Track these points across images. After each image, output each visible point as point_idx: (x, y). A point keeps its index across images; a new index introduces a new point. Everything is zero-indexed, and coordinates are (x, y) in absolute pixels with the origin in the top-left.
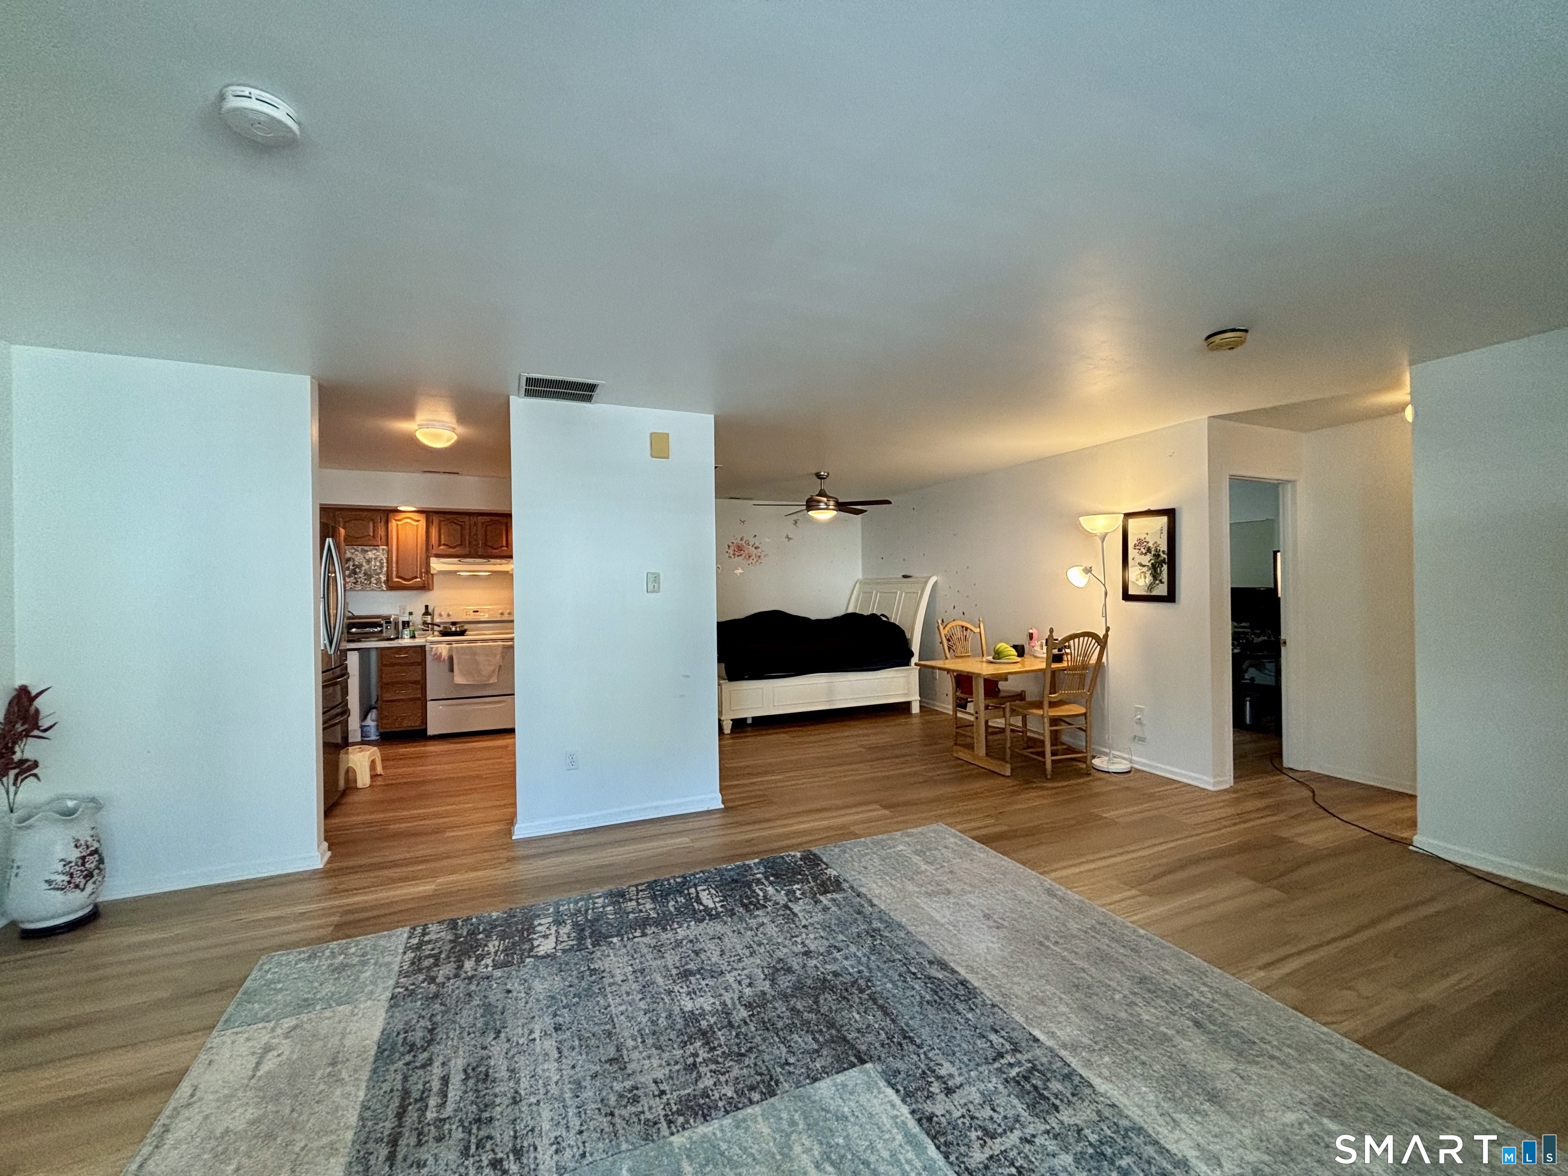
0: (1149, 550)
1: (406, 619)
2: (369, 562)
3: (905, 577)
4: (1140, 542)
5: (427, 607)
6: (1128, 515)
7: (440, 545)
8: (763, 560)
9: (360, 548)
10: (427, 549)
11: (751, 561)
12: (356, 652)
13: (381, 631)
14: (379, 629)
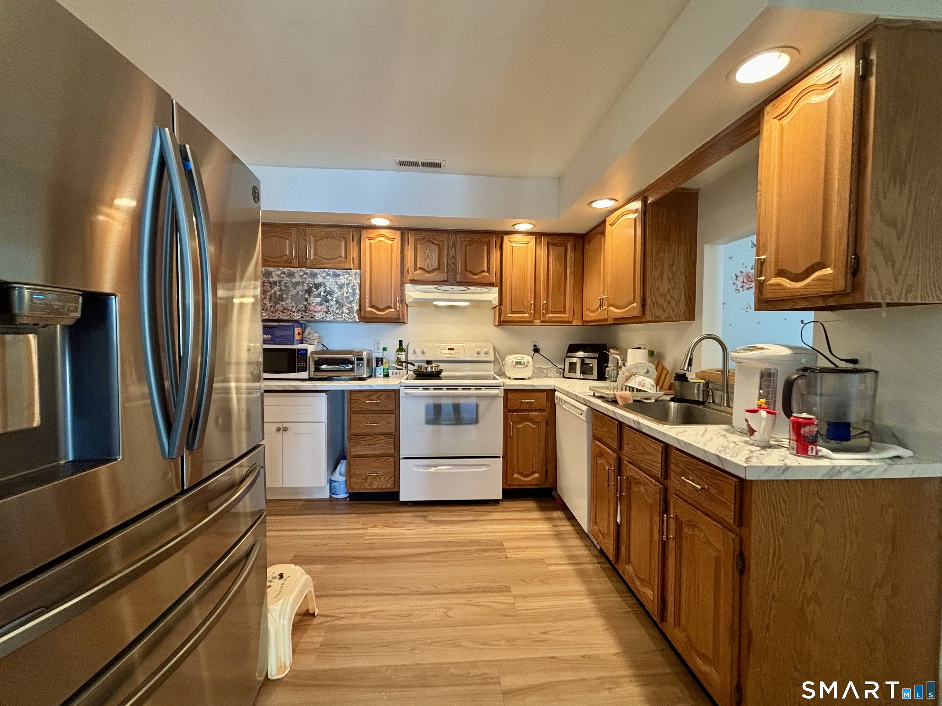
1: (380, 355)
2: (341, 287)
5: (401, 342)
7: (415, 270)
9: (331, 272)
10: (402, 273)
12: (324, 394)
13: (352, 369)
14: (350, 366)
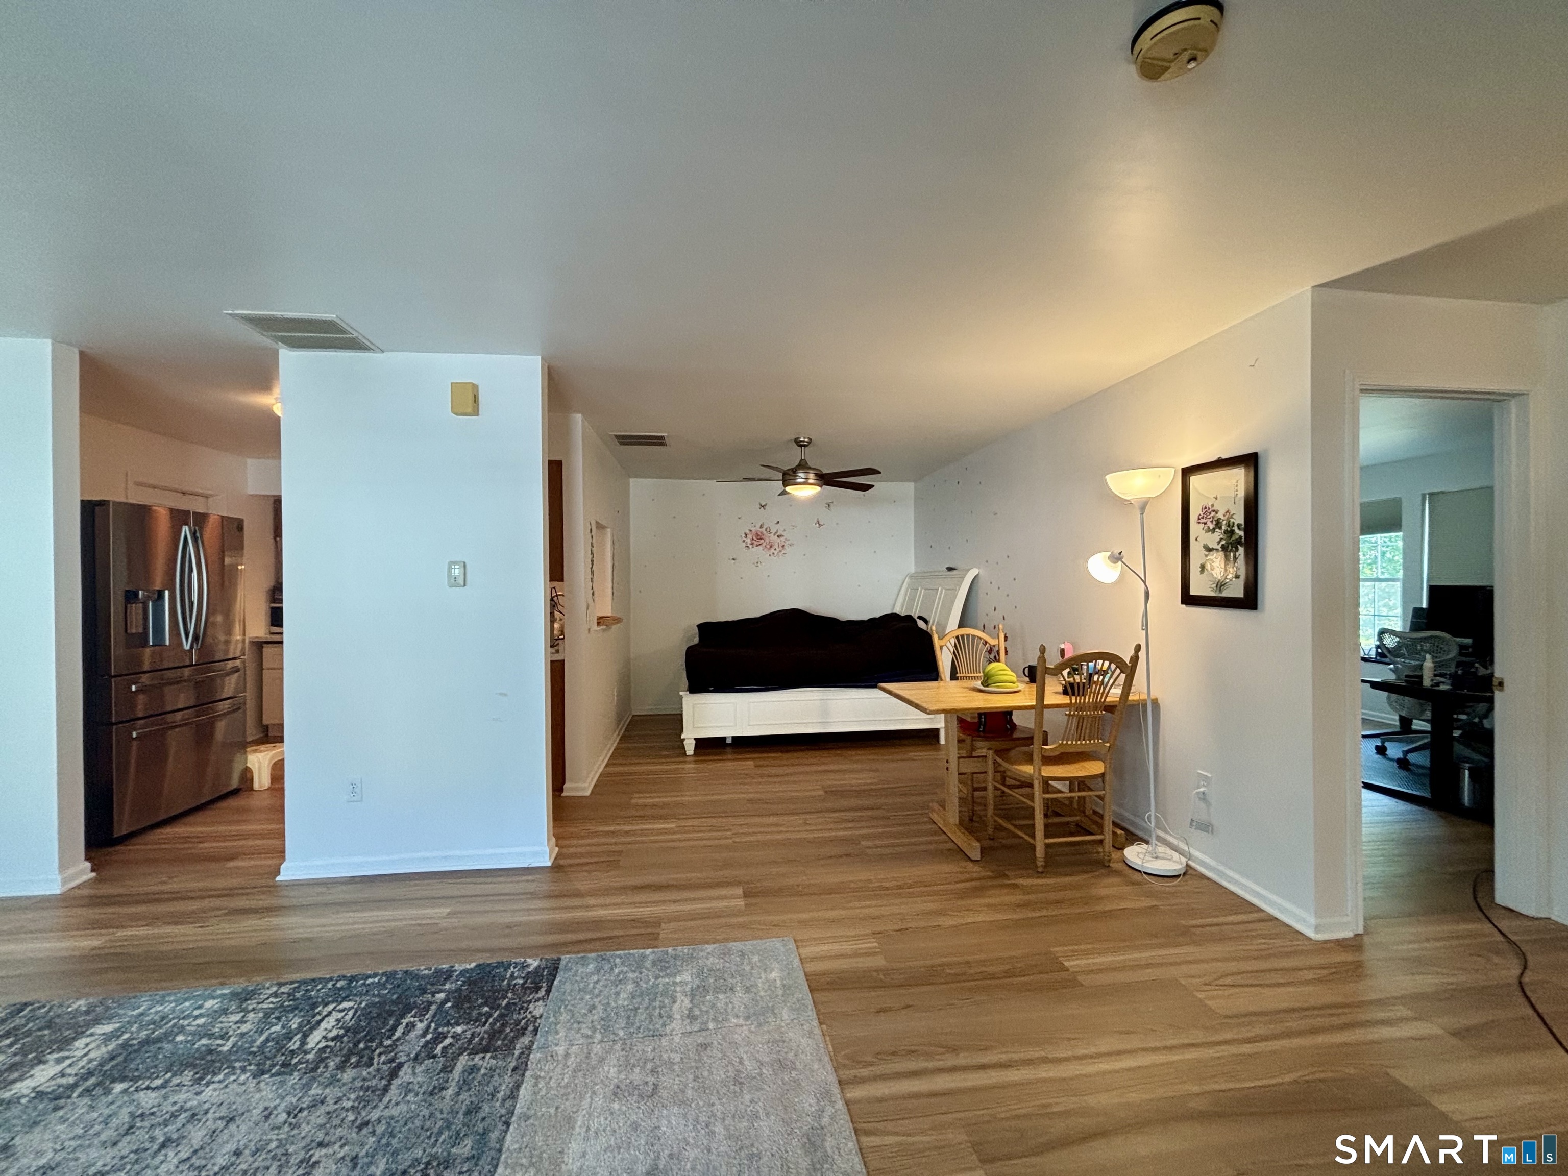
0: (1218, 524)
3: (950, 569)
4: (1207, 511)
6: (1187, 472)
8: (788, 549)
11: (772, 550)
